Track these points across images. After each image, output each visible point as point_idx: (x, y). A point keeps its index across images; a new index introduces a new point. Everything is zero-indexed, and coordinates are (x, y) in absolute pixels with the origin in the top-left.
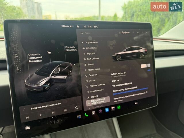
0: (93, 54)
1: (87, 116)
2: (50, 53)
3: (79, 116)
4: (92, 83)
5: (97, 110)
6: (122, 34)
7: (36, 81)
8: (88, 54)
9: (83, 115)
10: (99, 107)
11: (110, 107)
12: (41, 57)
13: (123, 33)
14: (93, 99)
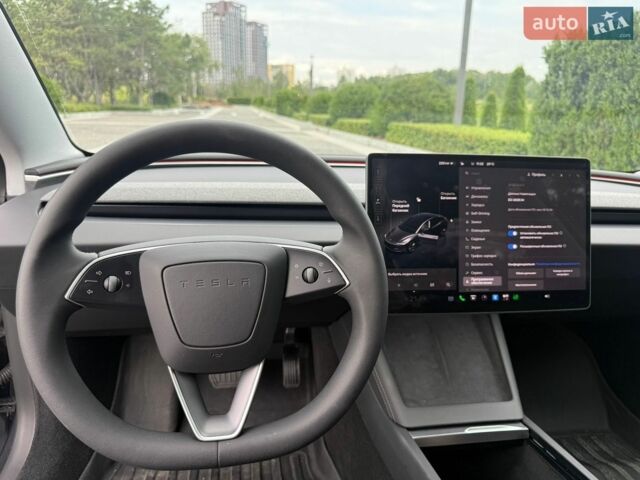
0: (480, 205)
1: (463, 300)
2: (419, 200)
3: (451, 299)
4: (475, 252)
5: (479, 295)
6: (531, 176)
7: (399, 238)
8: (473, 205)
9: (456, 297)
10: (482, 290)
11: (500, 295)
12: (408, 206)
13: (534, 175)
14: (474, 276)
